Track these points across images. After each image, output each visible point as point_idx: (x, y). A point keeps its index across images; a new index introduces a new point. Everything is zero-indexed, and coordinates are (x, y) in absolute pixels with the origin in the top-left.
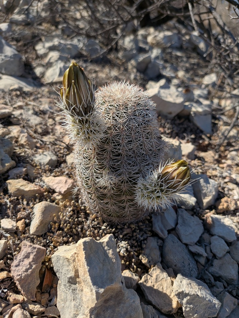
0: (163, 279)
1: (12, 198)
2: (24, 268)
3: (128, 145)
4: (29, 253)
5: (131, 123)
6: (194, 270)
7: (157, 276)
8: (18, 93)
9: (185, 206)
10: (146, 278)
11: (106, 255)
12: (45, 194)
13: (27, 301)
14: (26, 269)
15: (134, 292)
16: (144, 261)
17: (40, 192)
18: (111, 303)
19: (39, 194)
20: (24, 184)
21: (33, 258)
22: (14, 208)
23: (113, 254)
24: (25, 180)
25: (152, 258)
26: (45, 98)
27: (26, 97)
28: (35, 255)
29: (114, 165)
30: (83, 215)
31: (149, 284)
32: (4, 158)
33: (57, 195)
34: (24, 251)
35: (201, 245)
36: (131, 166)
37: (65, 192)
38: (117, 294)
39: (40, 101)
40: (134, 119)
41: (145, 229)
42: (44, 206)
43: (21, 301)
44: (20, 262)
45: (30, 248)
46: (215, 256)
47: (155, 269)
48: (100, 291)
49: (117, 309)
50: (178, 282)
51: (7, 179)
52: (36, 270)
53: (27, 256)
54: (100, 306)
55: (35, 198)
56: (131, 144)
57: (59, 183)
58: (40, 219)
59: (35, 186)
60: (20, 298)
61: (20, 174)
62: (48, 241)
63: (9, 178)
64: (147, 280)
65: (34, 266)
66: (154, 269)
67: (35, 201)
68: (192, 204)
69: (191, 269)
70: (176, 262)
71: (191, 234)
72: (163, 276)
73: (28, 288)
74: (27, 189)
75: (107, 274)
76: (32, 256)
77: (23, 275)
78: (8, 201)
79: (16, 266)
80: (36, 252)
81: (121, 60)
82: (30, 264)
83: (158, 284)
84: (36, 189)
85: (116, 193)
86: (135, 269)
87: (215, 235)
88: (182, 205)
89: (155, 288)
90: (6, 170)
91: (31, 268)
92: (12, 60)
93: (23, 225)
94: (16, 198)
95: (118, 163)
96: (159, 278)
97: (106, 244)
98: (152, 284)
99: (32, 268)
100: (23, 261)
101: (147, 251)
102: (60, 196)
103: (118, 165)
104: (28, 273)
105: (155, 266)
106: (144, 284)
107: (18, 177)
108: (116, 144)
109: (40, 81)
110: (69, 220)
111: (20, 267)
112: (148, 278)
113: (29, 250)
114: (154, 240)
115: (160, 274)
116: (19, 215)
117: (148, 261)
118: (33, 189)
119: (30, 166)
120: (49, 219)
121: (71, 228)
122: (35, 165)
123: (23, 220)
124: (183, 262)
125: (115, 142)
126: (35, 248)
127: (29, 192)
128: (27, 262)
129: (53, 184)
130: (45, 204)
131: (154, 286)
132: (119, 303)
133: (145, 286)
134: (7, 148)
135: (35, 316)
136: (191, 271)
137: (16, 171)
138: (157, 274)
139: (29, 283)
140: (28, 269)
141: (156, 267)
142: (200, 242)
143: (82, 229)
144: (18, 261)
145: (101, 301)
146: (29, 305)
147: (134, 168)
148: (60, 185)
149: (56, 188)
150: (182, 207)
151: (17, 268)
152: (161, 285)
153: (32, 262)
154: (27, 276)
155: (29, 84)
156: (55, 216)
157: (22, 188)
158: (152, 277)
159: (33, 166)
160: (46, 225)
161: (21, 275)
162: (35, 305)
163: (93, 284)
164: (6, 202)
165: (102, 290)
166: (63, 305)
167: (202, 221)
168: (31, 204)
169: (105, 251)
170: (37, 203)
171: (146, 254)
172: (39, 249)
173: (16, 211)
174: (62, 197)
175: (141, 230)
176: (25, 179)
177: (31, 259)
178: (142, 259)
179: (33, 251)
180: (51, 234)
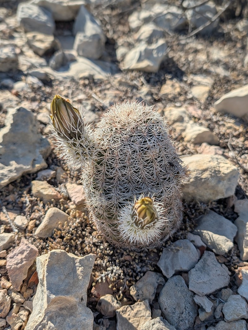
0: (143, 316)
1: (33, 198)
2: (16, 262)
3: (121, 170)
4: (24, 251)
5: (125, 149)
6: (187, 321)
7: (138, 311)
8: (87, 82)
9: (216, 250)
10: (125, 309)
11: (74, 270)
12: (61, 200)
13: (12, 289)
14: (17, 263)
15: (89, 312)
16: (133, 292)
17: (56, 198)
18: (65, 312)
19: (55, 199)
20: (46, 187)
21: (26, 256)
22: (32, 208)
23: (81, 272)
24: (49, 184)
25: (143, 292)
26: (113, 89)
27: (94, 88)
28: (28, 254)
29: (106, 187)
30: (90, 229)
31: (125, 316)
32: (37, 159)
33: (72, 204)
34: (21, 247)
35: (215, 300)
36: (121, 192)
37: (78, 202)
38: (72, 307)
39: (105, 94)
40: (129, 145)
41: (147, 262)
42: (53, 212)
43: (7, 286)
44: (15, 255)
45: (26, 246)
46: (223, 317)
47: (141, 304)
48: (51, 296)
49: (67, 319)
50: (150, 323)
51: (34, 179)
52: (26, 266)
53: (22, 252)
54: (55, 311)
55: (51, 203)
56: (125, 169)
57: (78, 193)
58: (46, 223)
59: (54, 191)
60: (8, 284)
61: (47, 177)
62: (47, 245)
63: (37, 179)
64: (126, 311)
65: (24, 262)
66: (138, 304)
67: (50, 205)
68: (225, 250)
69: (181, 318)
70: (166, 305)
71: (204, 282)
72: (144, 313)
73: (15, 279)
74: (45, 193)
75: (66, 285)
76: (25, 253)
77: (13, 267)
78: (28, 200)
79: (11, 258)
80: (30, 251)
81: (240, 32)
82: (22, 259)
83: (135, 319)
84: (53, 194)
85: (108, 216)
86: (121, 297)
87: (239, 294)
88: (214, 248)
89: (130, 321)
90: (36, 171)
91: (21, 263)
92: (90, 41)
93: (32, 225)
94: (36, 198)
95: (110, 187)
96: (140, 314)
97: (78, 261)
98: (129, 317)
99: (23, 263)
100: (17, 255)
101: (139, 284)
102: (74, 205)
103: (109, 188)
104: (17, 266)
105: (142, 301)
106: (121, 313)
107: (44, 179)
108: (109, 167)
109: (118, 66)
110: (72, 231)
111: (13, 260)
112: (128, 310)
113: (25, 247)
114: (155, 276)
115: (143, 311)
116: (33, 216)
117: (136, 294)
118: (50, 193)
119: (62, 169)
120: (54, 225)
121: (71, 239)
122: (66, 169)
123: (35, 220)
124: (175, 309)
125: (109, 165)
126: (29, 247)
127: (47, 196)
128: (20, 257)
129: (72, 192)
130: (55, 210)
131: (129, 319)
132: (71, 315)
133: (121, 316)
134: (43, 149)
135: (15, 303)
136: (180, 320)
137: (44, 173)
138: (139, 309)
139: (17, 275)
140: (19, 263)
141: (142, 303)
142: (215, 296)
143: (83, 242)
144: (13, 254)
145: (57, 307)
146: (13, 293)
147: (126, 194)
148: (78, 195)
149: (73, 196)
150: (213, 250)
151: (11, 260)
152: (139, 321)
153: (24, 258)
154: (16, 269)
155: (104, 69)
156: (60, 223)
157: (41, 191)
158: (133, 310)
159: (64, 170)
160: (51, 230)
161: (12, 266)
162: (17, 294)
163: (47, 289)
164: (26, 201)
165: (53, 296)
166: (37, 302)
167: (230, 273)
168: (47, 207)
169: (76, 267)
170: (51, 207)
171: (138, 287)
172: (32, 249)
173: (32, 211)
174: (75, 207)
175: (142, 261)
176: (49, 182)
177: (23, 256)
178: (131, 290)
179: (27, 250)
180: (52, 240)
